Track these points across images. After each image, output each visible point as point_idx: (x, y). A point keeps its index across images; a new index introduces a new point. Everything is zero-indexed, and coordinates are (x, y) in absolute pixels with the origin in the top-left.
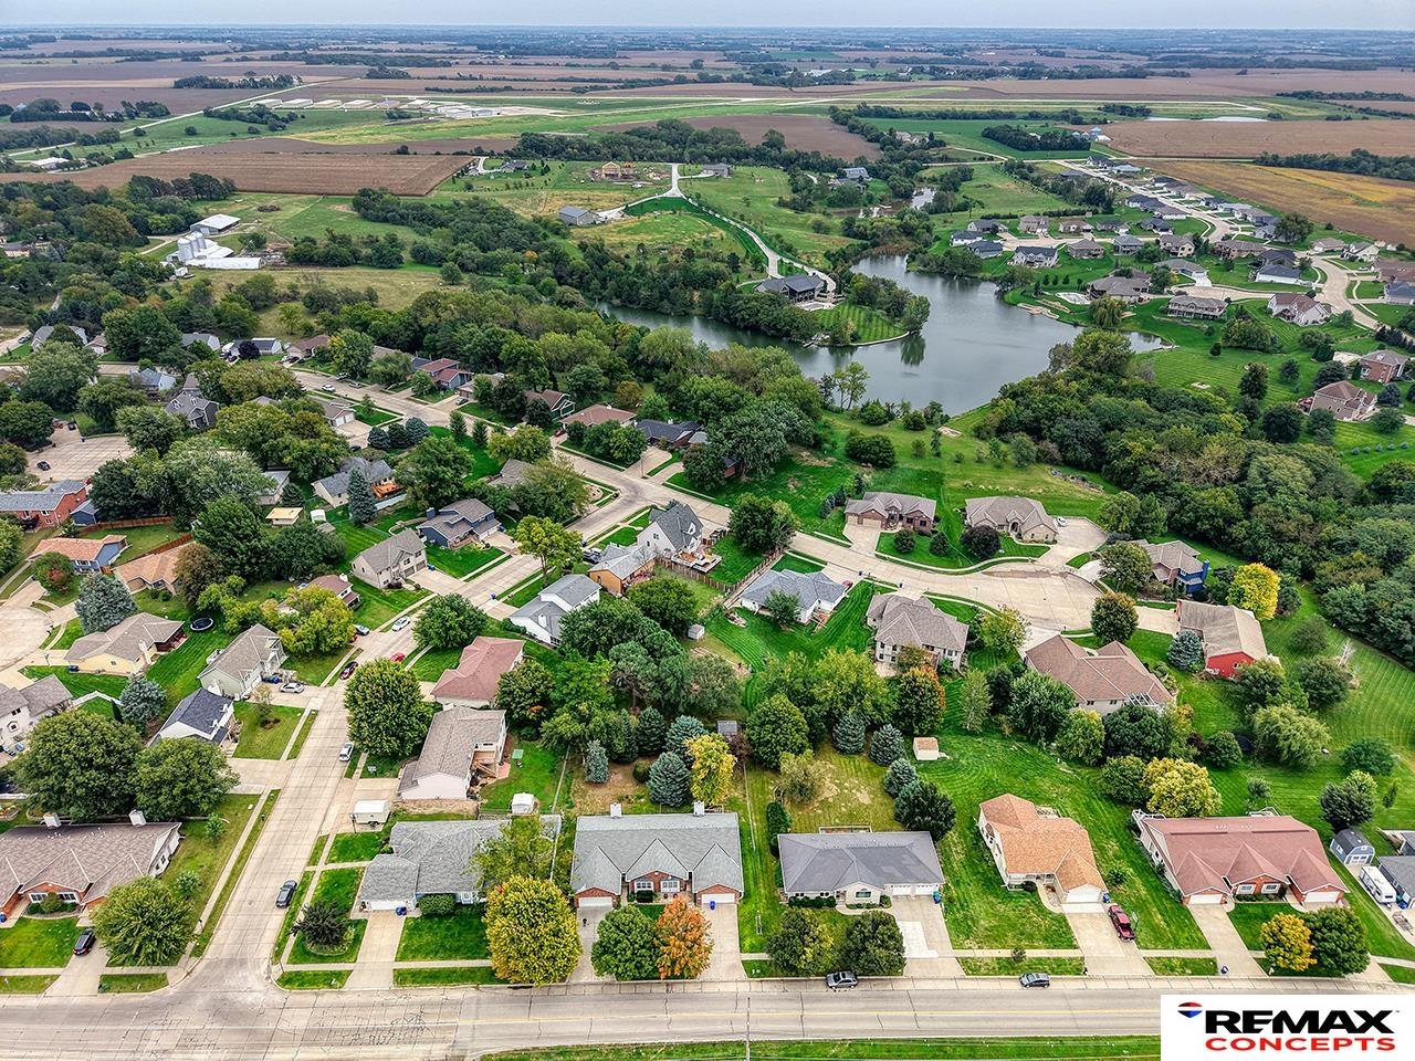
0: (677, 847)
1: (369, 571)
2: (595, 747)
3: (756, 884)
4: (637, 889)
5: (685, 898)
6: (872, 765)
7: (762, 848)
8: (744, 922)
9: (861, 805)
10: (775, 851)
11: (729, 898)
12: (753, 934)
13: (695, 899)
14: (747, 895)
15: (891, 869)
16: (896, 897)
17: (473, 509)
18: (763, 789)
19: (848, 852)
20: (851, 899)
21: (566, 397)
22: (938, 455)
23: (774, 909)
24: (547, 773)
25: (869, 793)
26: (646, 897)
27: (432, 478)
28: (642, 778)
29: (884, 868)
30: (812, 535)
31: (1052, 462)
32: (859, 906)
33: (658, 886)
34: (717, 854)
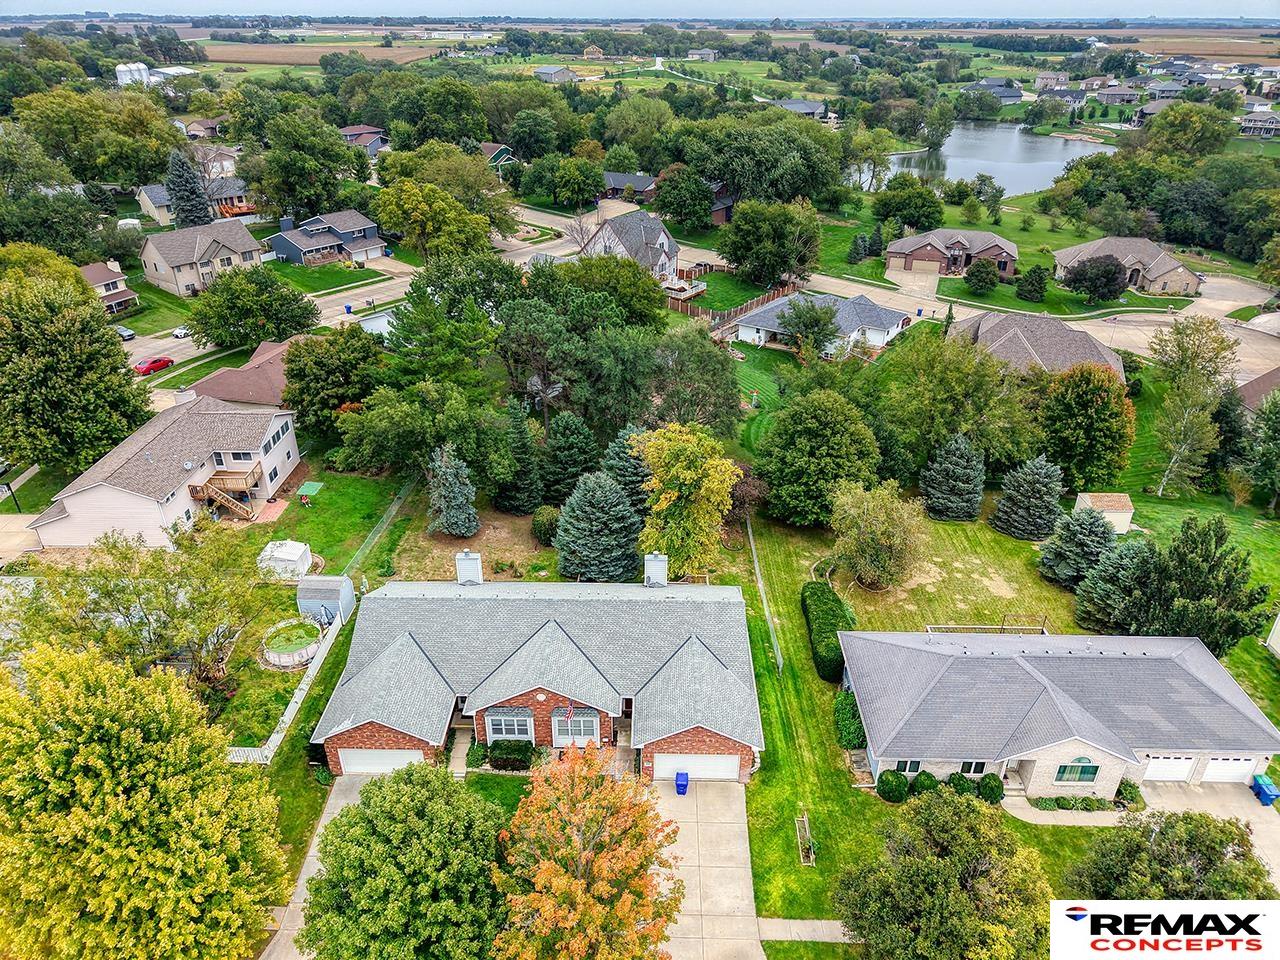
0: (597, 640)
1: (164, 269)
2: (445, 461)
3: (790, 737)
4: (491, 738)
5: (614, 765)
6: (1002, 538)
7: (797, 665)
8: (766, 829)
9: (997, 599)
10: (832, 670)
11: (724, 766)
12: (789, 867)
13: (638, 761)
14: (769, 765)
15: (1147, 713)
16: (1152, 784)
17: (349, 221)
18: (788, 565)
19: (1028, 667)
20: (1042, 782)
21: (506, 151)
22: (997, 222)
23: (841, 798)
24: (357, 519)
25: (1009, 580)
26: (516, 756)
27: (287, 169)
28: (544, 537)
29: (1127, 710)
30: (839, 277)
31: (1153, 236)
32: (1061, 803)
33: (544, 727)
34: (694, 657)
